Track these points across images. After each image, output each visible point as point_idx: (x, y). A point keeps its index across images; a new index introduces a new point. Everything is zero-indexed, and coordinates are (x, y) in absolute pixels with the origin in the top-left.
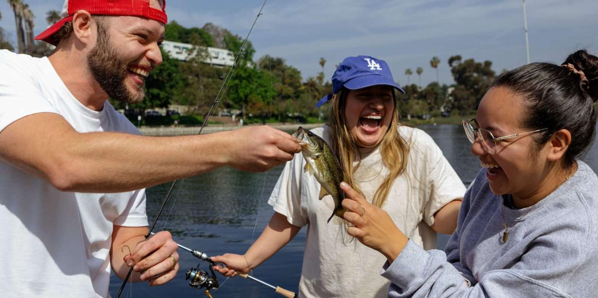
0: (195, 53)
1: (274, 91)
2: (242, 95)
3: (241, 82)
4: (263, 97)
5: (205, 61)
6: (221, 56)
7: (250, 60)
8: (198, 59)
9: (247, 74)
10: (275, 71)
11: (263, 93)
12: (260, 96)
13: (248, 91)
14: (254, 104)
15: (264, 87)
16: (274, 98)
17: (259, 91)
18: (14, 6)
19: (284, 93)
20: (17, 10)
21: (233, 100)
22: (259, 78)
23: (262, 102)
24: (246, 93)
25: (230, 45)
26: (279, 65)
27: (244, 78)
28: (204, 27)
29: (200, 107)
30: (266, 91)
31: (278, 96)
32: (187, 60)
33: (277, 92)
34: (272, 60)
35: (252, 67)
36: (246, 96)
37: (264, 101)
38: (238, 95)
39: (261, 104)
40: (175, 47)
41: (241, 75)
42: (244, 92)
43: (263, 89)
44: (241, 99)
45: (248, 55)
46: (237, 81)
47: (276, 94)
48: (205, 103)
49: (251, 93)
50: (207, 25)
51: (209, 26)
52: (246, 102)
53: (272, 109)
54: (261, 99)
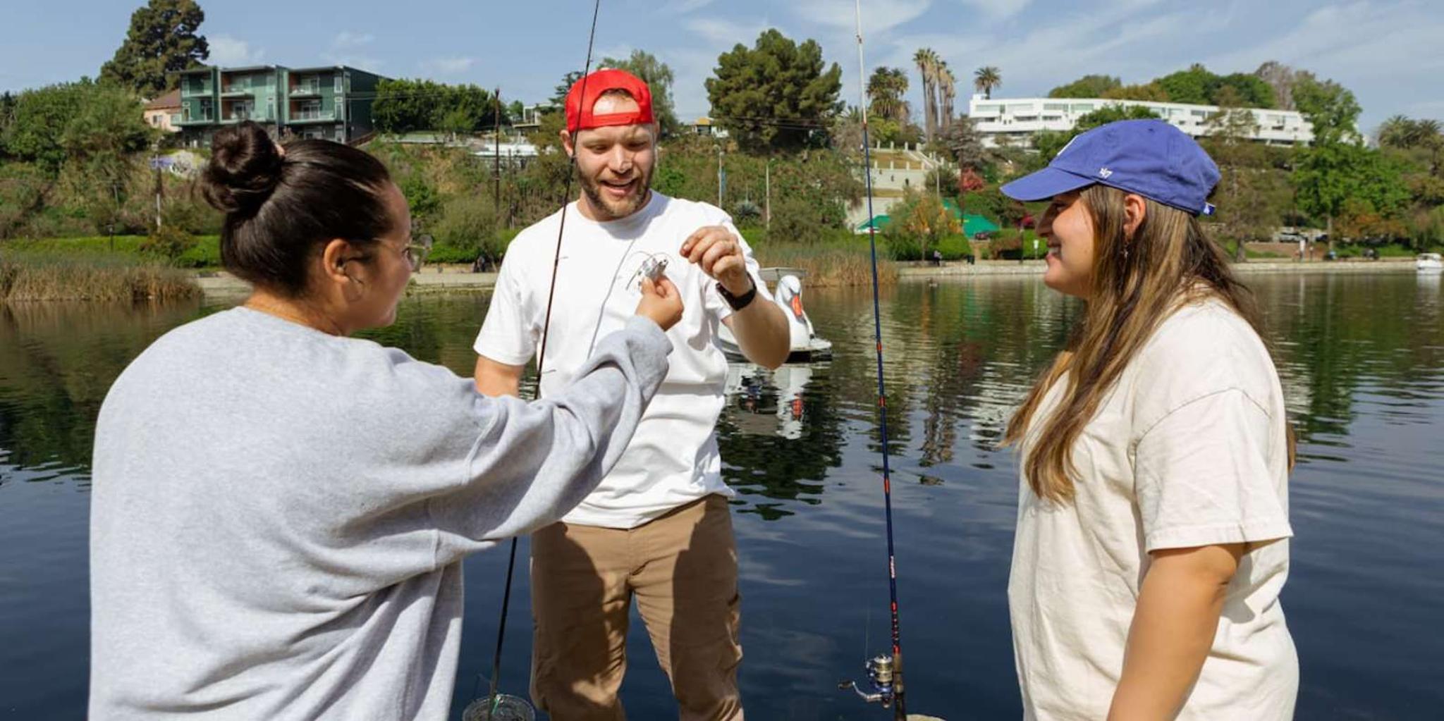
0: (1225, 120)
1: (1404, 190)
2: (1326, 199)
3: (1325, 173)
4: (1375, 204)
5: (1245, 136)
6: (1289, 125)
7: (1350, 129)
8: (1231, 133)
9: (1340, 158)
10: (1417, 149)
11: (1378, 196)
12: (1368, 201)
13: (1340, 191)
14: (1353, 218)
15: (1380, 181)
16: (1401, 204)
17: (1366, 191)
18: (923, 66)
19: (1428, 193)
20: (927, 73)
21: (1308, 210)
22: (1367, 163)
23: (1373, 213)
24: (1335, 196)
25: (1306, 100)
26: (1427, 134)
27: (1332, 167)
28: (1259, 72)
29: (1230, 224)
30: (1383, 191)
31: (1415, 199)
32: (1209, 134)
33: (1412, 192)
34: (1409, 126)
35: (1352, 142)
36: (1336, 202)
37: (1378, 209)
38: (1319, 198)
39: (1370, 216)
40: (1194, 113)
41: (1325, 161)
42: (1331, 194)
43: (1377, 187)
44: (1323, 209)
45: (1344, 118)
46: (1316, 173)
47: (1407, 196)
48: (1241, 217)
49: (1348, 194)
50: (1265, 65)
51: (1269, 68)
52: (1336, 213)
53: (1395, 227)
54: (1372, 207)
